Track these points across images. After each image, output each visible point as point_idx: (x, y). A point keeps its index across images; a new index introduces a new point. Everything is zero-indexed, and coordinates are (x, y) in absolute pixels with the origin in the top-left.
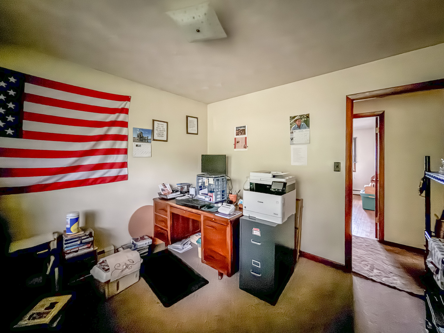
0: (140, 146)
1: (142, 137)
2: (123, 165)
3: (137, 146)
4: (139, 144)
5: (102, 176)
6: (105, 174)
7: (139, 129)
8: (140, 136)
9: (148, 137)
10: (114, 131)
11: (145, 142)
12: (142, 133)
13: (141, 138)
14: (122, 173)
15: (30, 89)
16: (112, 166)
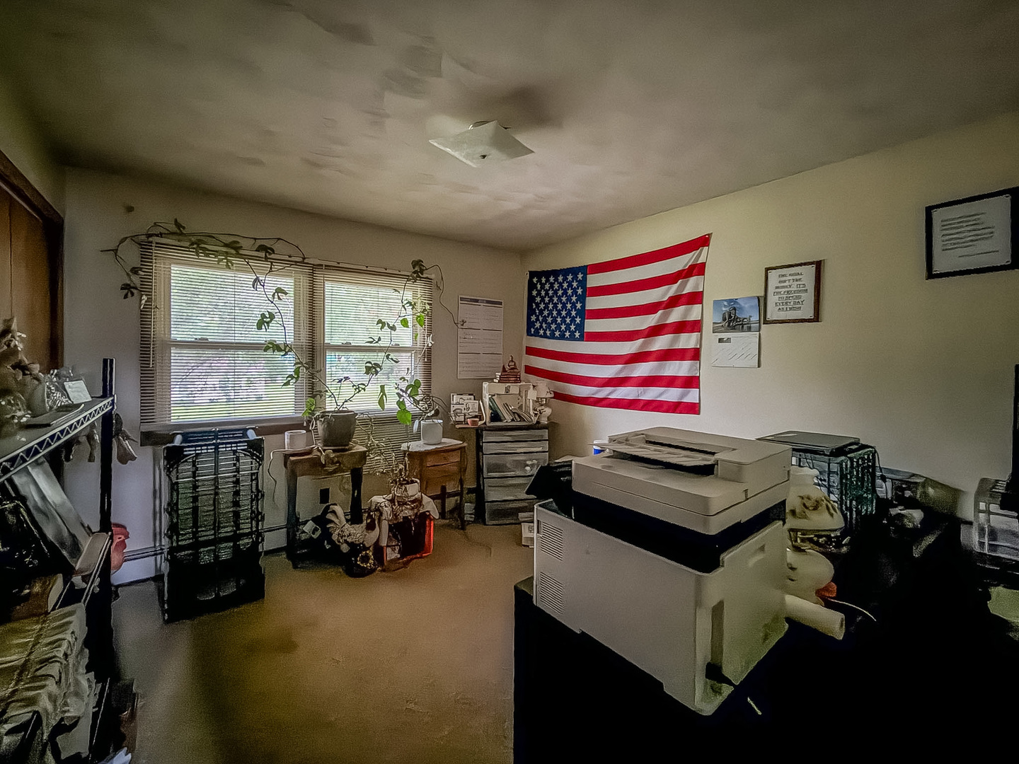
0: (729, 340)
1: (736, 319)
2: (691, 382)
3: (721, 340)
4: (725, 336)
5: (657, 397)
6: (661, 394)
7: (725, 300)
8: (730, 317)
9: (750, 317)
10: (676, 315)
11: (743, 331)
12: (735, 309)
13: (733, 321)
14: (689, 399)
15: (594, 280)
16: (671, 382)
